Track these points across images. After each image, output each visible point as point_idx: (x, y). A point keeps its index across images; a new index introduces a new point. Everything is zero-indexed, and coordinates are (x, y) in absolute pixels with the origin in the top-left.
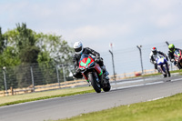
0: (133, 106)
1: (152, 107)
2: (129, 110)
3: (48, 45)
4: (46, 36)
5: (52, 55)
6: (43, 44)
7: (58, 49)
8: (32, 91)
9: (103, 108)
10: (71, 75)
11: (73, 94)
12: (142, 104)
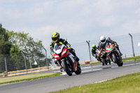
0: (83, 87)
1: (98, 87)
2: (80, 90)
3: (18, 41)
4: (16, 34)
5: (21, 48)
6: (14, 39)
7: (25, 44)
8: (6, 76)
9: (60, 89)
10: (36, 63)
11: (38, 78)
12: (90, 86)
